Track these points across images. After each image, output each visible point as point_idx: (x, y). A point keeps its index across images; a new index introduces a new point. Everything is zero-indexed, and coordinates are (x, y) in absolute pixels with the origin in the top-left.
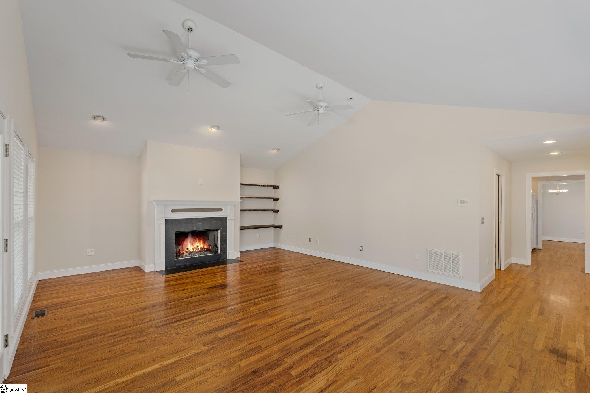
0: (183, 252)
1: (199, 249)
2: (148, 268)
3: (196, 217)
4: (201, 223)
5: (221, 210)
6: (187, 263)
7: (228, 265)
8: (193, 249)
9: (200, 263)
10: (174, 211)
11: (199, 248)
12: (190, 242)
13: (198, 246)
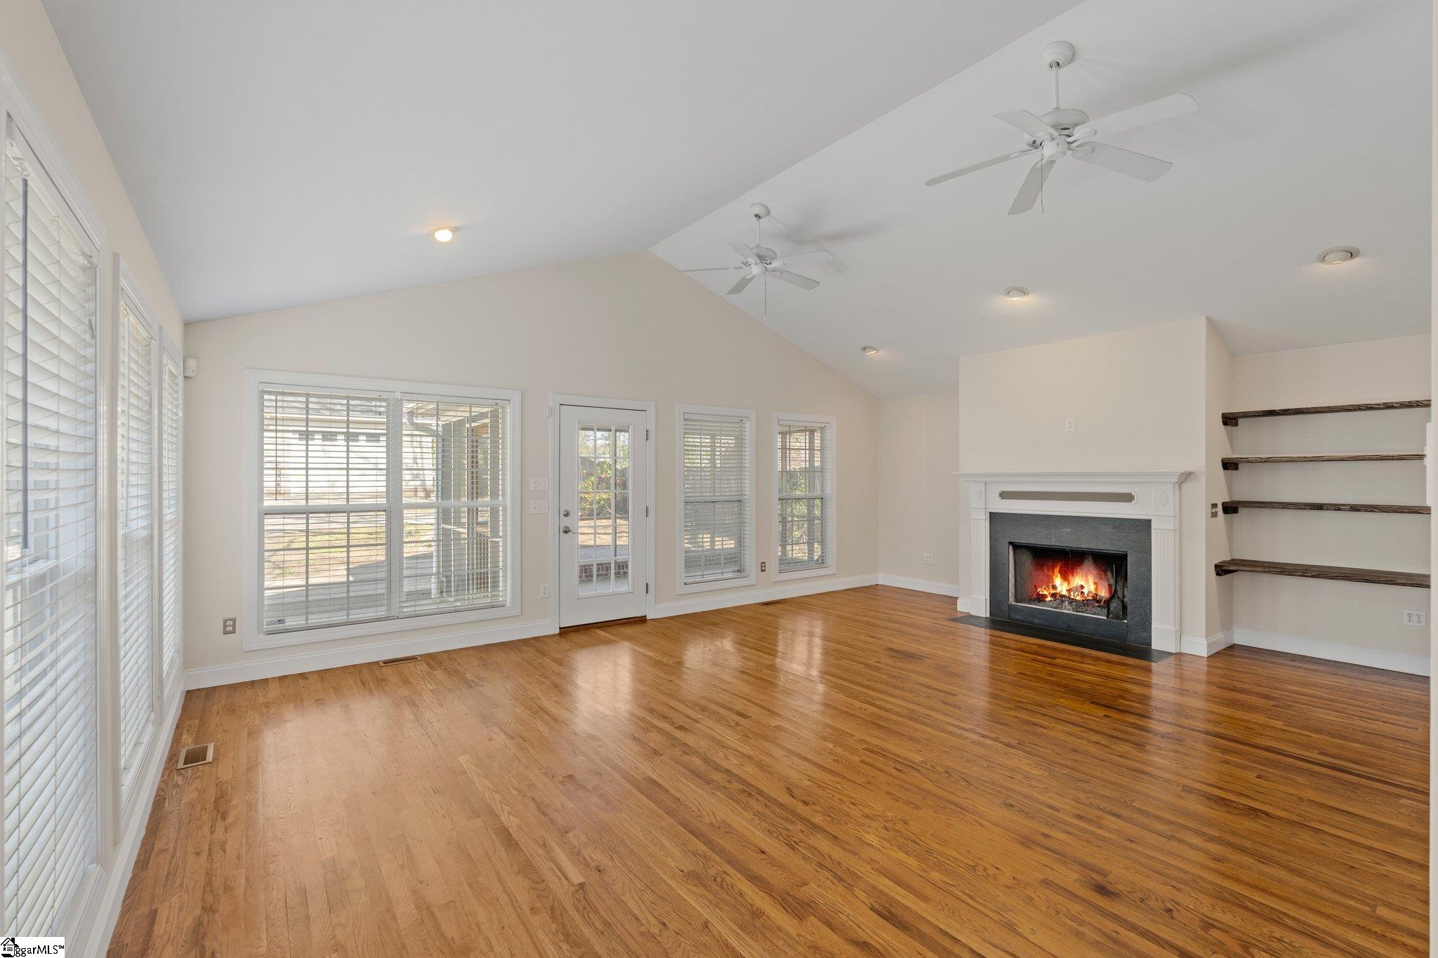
0: (1045, 593)
1: (1086, 595)
2: (963, 607)
3: (1056, 514)
4: (1069, 530)
5: (1128, 498)
6: (1036, 621)
7: (1153, 664)
8: (1069, 591)
9: (1067, 630)
10: (1004, 495)
11: (1082, 593)
12: (1060, 572)
13: (1082, 587)
